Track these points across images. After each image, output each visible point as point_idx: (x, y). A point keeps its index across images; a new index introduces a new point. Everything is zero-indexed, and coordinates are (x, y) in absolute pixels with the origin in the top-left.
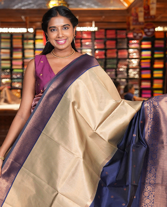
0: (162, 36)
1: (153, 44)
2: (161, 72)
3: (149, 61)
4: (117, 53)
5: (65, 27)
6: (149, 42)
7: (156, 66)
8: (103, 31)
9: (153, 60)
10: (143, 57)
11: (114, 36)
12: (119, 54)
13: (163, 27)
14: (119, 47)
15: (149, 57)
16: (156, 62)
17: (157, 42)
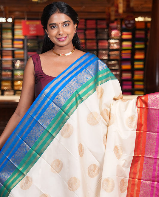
0: (143, 26)
1: (133, 35)
2: (142, 63)
3: (129, 52)
4: (97, 43)
5: (65, 24)
6: (130, 33)
7: (137, 57)
8: (83, 21)
9: (133, 51)
10: (124, 48)
11: (94, 26)
12: (100, 44)
13: (144, 17)
14: (98, 37)
15: (130, 48)
16: (137, 52)
17: (137, 32)
